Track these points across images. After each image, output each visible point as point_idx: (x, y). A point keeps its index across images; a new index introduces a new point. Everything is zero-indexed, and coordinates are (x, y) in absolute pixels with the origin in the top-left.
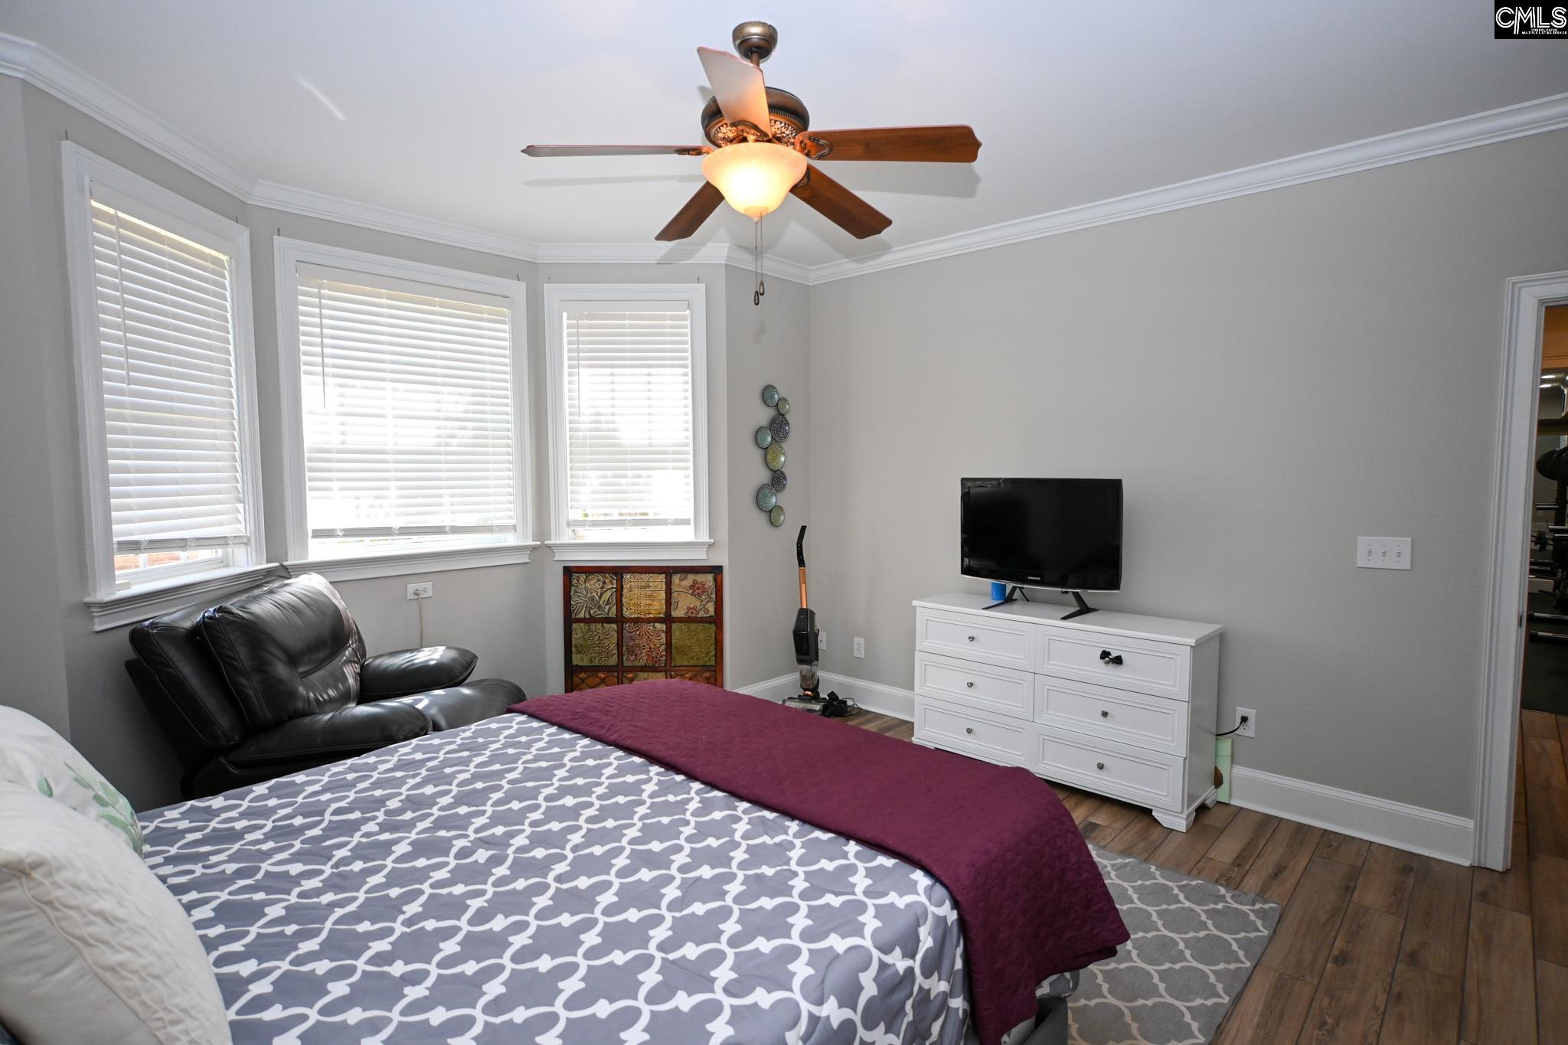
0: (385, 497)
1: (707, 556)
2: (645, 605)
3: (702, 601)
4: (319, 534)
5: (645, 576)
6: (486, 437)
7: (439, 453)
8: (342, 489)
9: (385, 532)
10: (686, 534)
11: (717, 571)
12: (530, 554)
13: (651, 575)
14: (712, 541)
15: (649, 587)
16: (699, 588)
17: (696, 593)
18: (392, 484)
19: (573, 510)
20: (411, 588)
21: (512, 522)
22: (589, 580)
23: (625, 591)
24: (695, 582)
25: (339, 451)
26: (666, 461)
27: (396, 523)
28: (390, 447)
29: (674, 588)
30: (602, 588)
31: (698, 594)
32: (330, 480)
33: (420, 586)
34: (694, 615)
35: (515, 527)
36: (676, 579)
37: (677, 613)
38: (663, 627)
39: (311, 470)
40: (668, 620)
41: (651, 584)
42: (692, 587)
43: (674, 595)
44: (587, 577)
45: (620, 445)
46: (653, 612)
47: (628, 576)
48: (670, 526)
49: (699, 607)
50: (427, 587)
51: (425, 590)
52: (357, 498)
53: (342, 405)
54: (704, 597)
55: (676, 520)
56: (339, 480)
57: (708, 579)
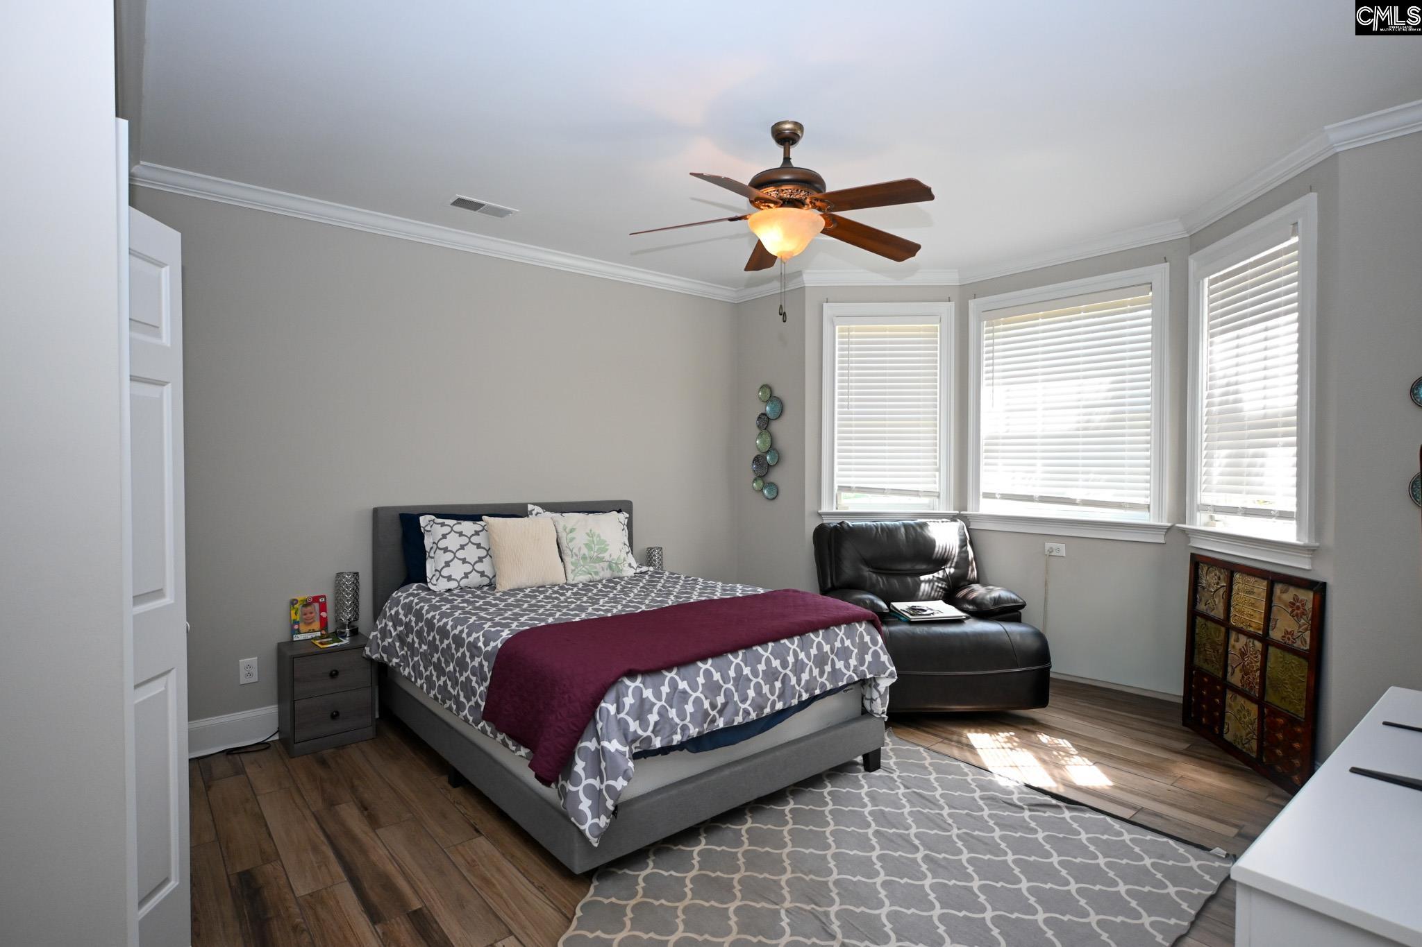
0: (1033, 472)
1: (1312, 565)
2: (1247, 615)
3: (1300, 627)
4: (987, 495)
5: (1252, 579)
6: (1123, 420)
7: (1078, 436)
8: (1005, 465)
9: (1029, 499)
10: (1287, 532)
11: (1319, 589)
12: (1165, 535)
13: (1256, 579)
14: (1317, 544)
15: (1253, 593)
16: (1298, 608)
17: (1294, 613)
18: (1039, 462)
19: (1206, 494)
20: (1048, 545)
21: (1147, 501)
22: (1210, 572)
23: (1234, 592)
24: (1296, 598)
25: (1004, 438)
26: (1275, 435)
27: (1037, 493)
28: (1039, 433)
29: (1275, 602)
30: (1218, 584)
31: (1297, 615)
32: (997, 458)
33: (1054, 545)
34: (1290, 642)
35: (1149, 506)
36: (1278, 588)
37: (1276, 635)
38: (1258, 645)
39: (986, 451)
40: (1265, 639)
41: (1255, 590)
42: (1292, 604)
43: (1274, 609)
44: (1209, 568)
45: (1242, 419)
46: (1254, 625)
47: (1238, 576)
48: (1274, 519)
49: (1296, 634)
50: (1061, 549)
51: (1058, 550)
52: (1014, 472)
53: (1008, 404)
54: (1303, 621)
55: (1280, 512)
56: (1003, 458)
57: (1307, 597)
